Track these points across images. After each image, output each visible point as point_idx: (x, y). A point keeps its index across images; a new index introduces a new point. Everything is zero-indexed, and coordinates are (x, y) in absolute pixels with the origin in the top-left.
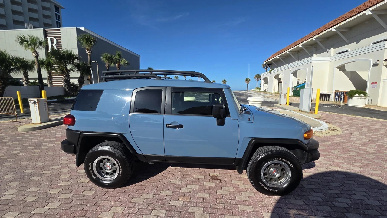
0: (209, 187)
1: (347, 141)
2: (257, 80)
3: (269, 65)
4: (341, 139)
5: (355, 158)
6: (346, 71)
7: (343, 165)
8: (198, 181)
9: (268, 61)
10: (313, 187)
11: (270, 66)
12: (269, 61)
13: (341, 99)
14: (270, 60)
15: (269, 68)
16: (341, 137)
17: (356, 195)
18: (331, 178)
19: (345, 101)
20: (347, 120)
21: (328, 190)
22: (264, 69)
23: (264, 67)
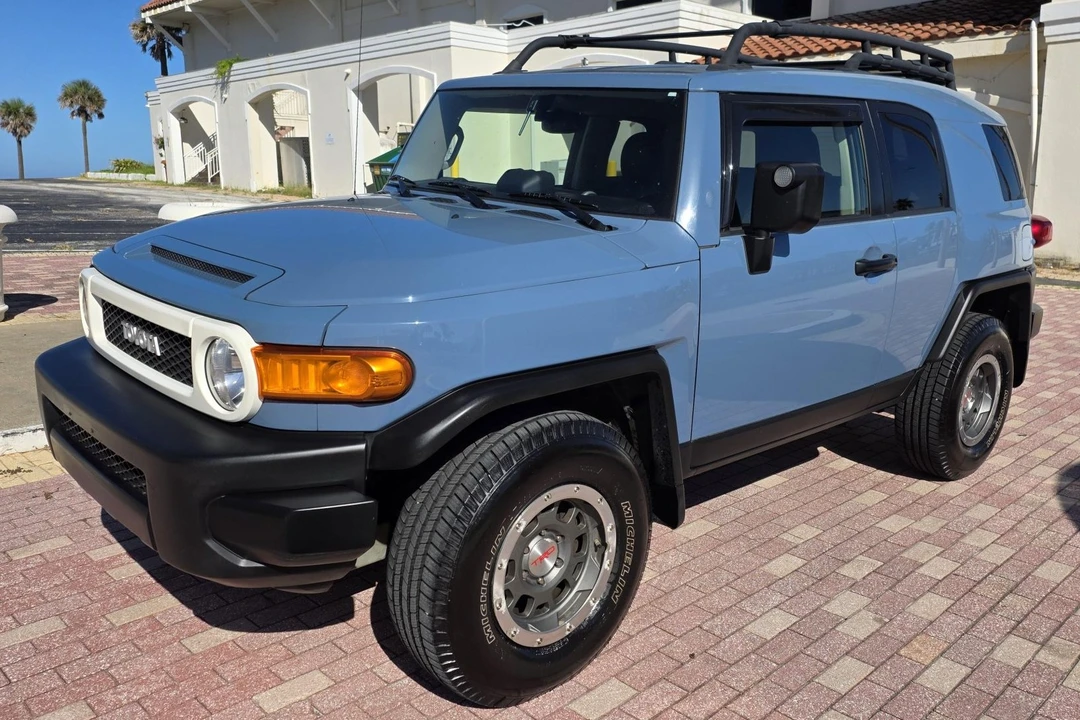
2: (81, 120)
9: (171, 7)
11: (180, 40)
12: (176, 5)
14: (186, 5)
22: (144, 50)
23: (145, 39)
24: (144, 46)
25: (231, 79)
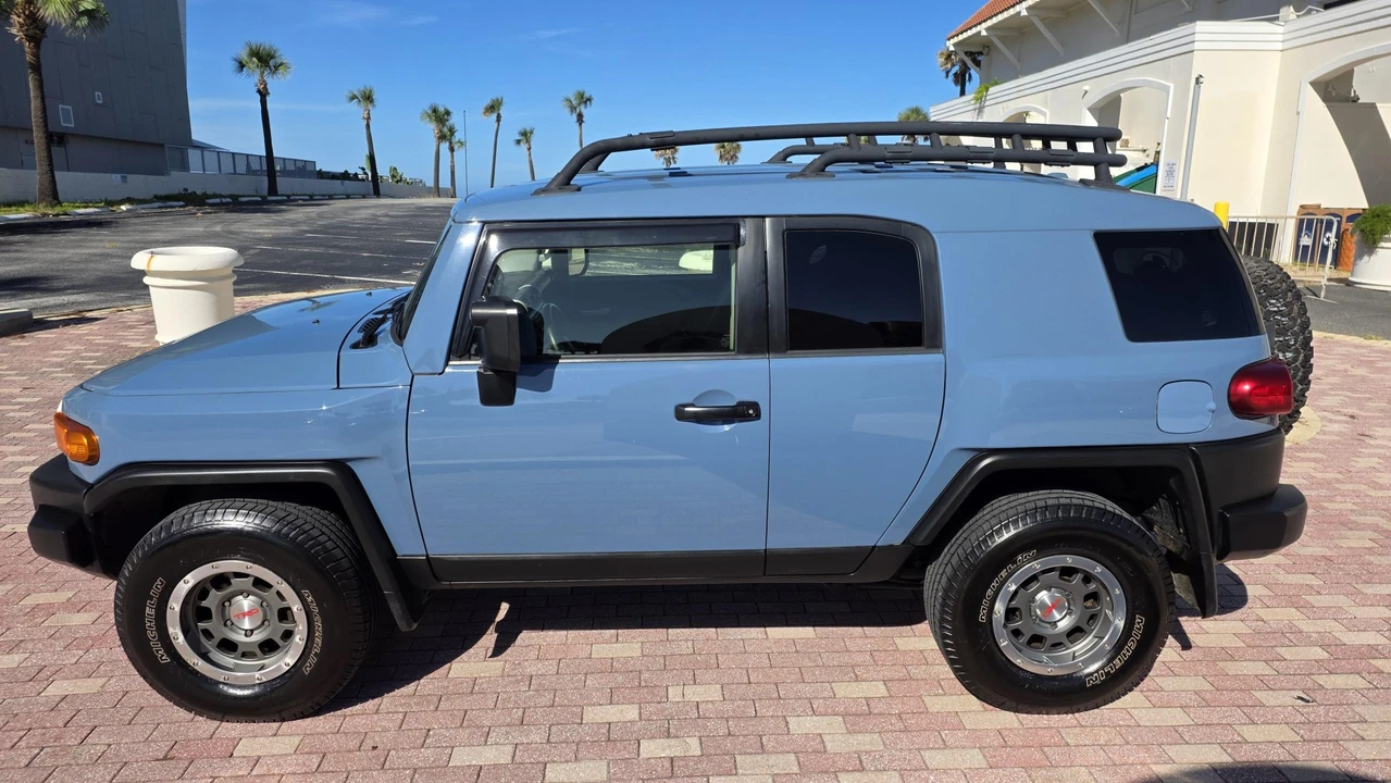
0: (667, 765)
1: (1339, 476)
3: (975, 57)
4: (1312, 464)
5: (1372, 558)
6: (1355, 100)
7: (1319, 597)
8: (609, 737)
9: (970, 33)
10: (1176, 717)
11: (978, 64)
12: (974, 31)
13: (1325, 248)
14: (982, 29)
15: (972, 72)
16: (1313, 455)
17: (1363, 739)
18: (1261, 668)
19: (1344, 259)
20: (1348, 366)
21: (1245, 727)
22: (947, 76)
23: (949, 66)
24: (948, 73)
25: (987, 103)
